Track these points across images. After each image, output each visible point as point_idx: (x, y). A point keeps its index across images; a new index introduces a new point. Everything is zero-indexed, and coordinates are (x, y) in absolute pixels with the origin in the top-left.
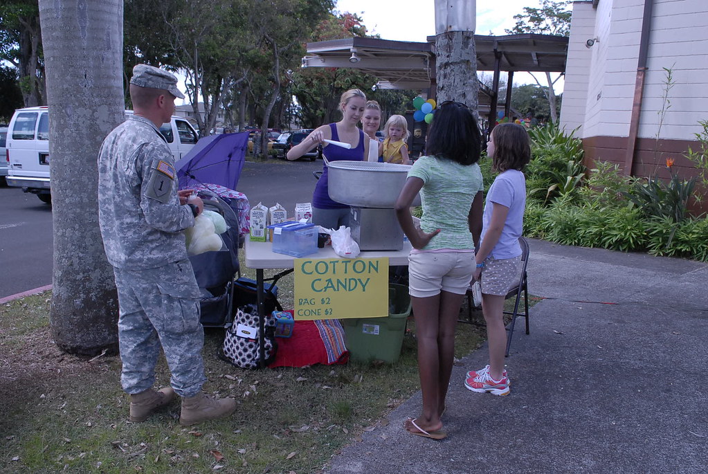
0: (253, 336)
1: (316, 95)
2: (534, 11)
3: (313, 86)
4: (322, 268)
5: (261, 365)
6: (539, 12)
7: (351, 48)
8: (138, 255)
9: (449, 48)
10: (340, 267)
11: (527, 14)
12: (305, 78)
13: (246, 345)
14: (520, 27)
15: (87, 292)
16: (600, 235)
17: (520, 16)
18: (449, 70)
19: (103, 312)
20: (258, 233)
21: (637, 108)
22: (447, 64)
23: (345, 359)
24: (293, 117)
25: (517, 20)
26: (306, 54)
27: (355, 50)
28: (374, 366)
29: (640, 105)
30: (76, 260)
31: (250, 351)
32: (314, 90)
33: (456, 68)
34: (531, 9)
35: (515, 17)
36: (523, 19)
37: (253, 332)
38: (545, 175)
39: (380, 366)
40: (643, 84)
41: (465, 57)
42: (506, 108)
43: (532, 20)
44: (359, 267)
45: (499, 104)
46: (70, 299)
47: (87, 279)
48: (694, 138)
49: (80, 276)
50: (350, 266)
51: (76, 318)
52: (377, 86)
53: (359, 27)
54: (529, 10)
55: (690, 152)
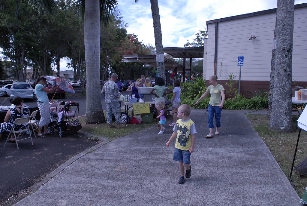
0: (126, 118)
1: (120, 67)
2: (203, 32)
3: (119, 63)
4: (138, 105)
5: (127, 123)
6: (205, 32)
7: (137, 57)
8: (113, 101)
9: (159, 65)
10: (141, 104)
11: (201, 33)
12: (116, 61)
13: (125, 120)
14: (198, 38)
15: (94, 112)
16: (204, 105)
17: (198, 34)
18: (159, 69)
19: (97, 115)
20: (126, 100)
21: (215, 72)
22: (159, 68)
23: (142, 122)
24: (109, 75)
25: (197, 36)
26: (123, 58)
27: (138, 58)
28: (148, 123)
29: (216, 71)
30: (92, 106)
31: (125, 121)
32: (119, 65)
33: (161, 69)
34: (202, 31)
35: (196, 34)
36: (199, 35)
37: (126, 117)
38: (194, 92)
39: (149, 123)
40: (216, 66)
41: (162, 67)
42: (190, 71)
43: (203, 35)
44: (144, 104)
45: (186, 69)
46: (91, 113)
47: (95, 109)
48: (227, 80)
49: (93, 109)
50: (143, 104)
51: (92, 117)
52: (144, 66)
53: (135, 38)
54: (201, 31)
55: (226, 83)
